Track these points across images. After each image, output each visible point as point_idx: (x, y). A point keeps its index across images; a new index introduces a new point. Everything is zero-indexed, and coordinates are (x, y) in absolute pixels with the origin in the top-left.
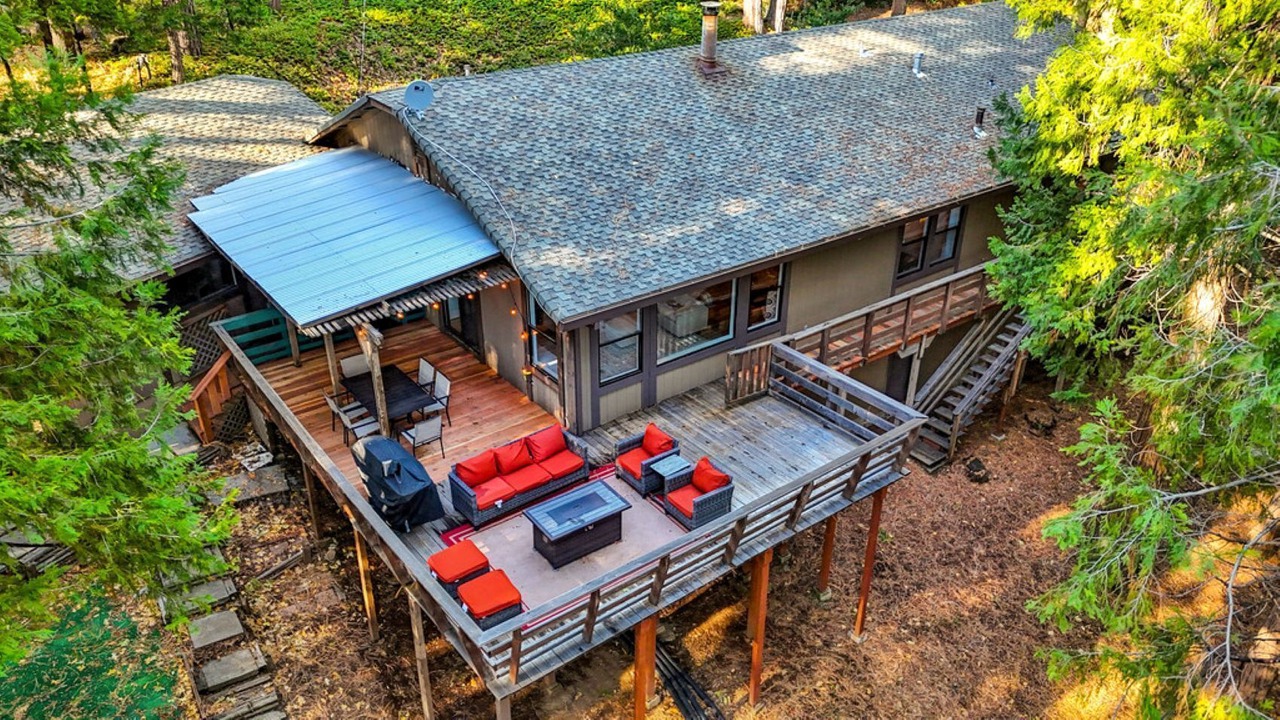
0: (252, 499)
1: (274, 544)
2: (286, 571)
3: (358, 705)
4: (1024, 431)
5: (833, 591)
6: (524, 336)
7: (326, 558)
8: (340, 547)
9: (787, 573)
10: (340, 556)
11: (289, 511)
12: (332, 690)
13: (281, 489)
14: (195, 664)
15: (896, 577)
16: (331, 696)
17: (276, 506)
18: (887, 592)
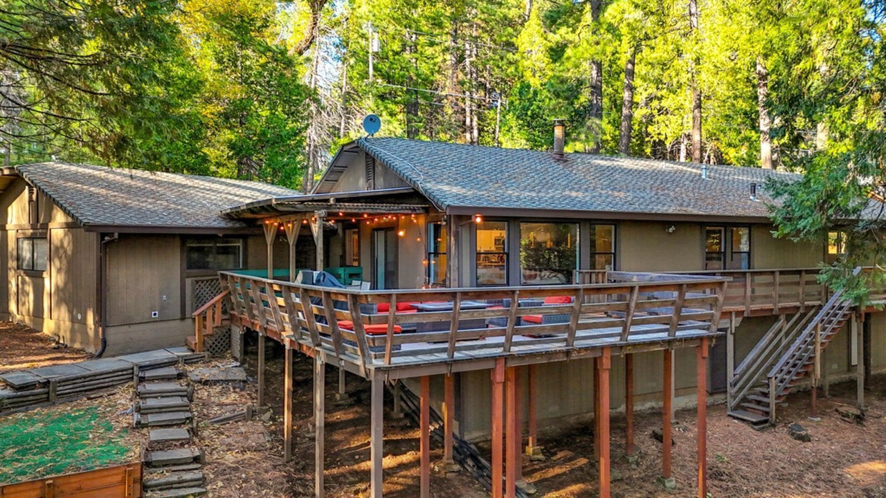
0: (218, 381)
1: (226, 405)
2: (231, 422)
3: (264, 492)
4: (837, 418)
5: (677, 481)
6: (425, 262)
7: (262, 418)
8: (275, 413)
9: (635, 470)
10: (272, 419)
11: (243, 393)
12: (245, 481)
13: (241, 378)
14: (147, 450)
15: (734, 482)
16: (244, 485)
17: (234, 388)
18: (727, 489)
